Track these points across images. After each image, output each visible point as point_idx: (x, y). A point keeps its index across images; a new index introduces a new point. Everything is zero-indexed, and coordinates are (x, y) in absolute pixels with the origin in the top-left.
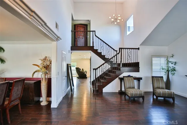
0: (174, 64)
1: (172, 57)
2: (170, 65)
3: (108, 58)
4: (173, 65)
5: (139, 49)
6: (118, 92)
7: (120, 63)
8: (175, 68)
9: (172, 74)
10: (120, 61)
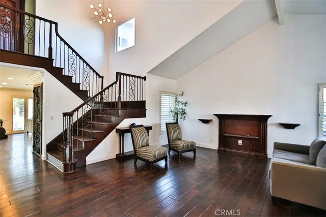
0: (184, 105)
1: (182, 95)
2: (181, 106)
3: (84, 89)
4: (183, 107)
5: (145, 78)
6: (115, 157)
7: (117, 101)
8: (184, 110)
9: (181, 118)
10: (117, 97)
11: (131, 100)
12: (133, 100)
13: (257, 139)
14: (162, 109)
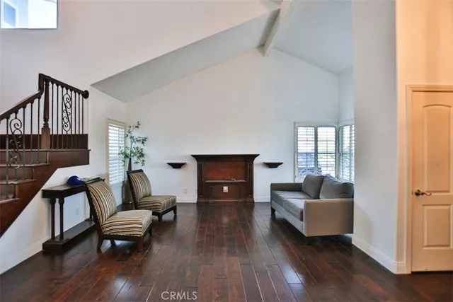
0: (141, 142)
1: (137, 127)
2: (136, 144)
4: (139, 145)
5: (86, 95)
7: (40, 133)
8: (142, 150)
9: (137, 163)
10: (42, 126)
11: (65, 133)
12: (69, 133)
13: (244, 183)
14: (110, 148)
